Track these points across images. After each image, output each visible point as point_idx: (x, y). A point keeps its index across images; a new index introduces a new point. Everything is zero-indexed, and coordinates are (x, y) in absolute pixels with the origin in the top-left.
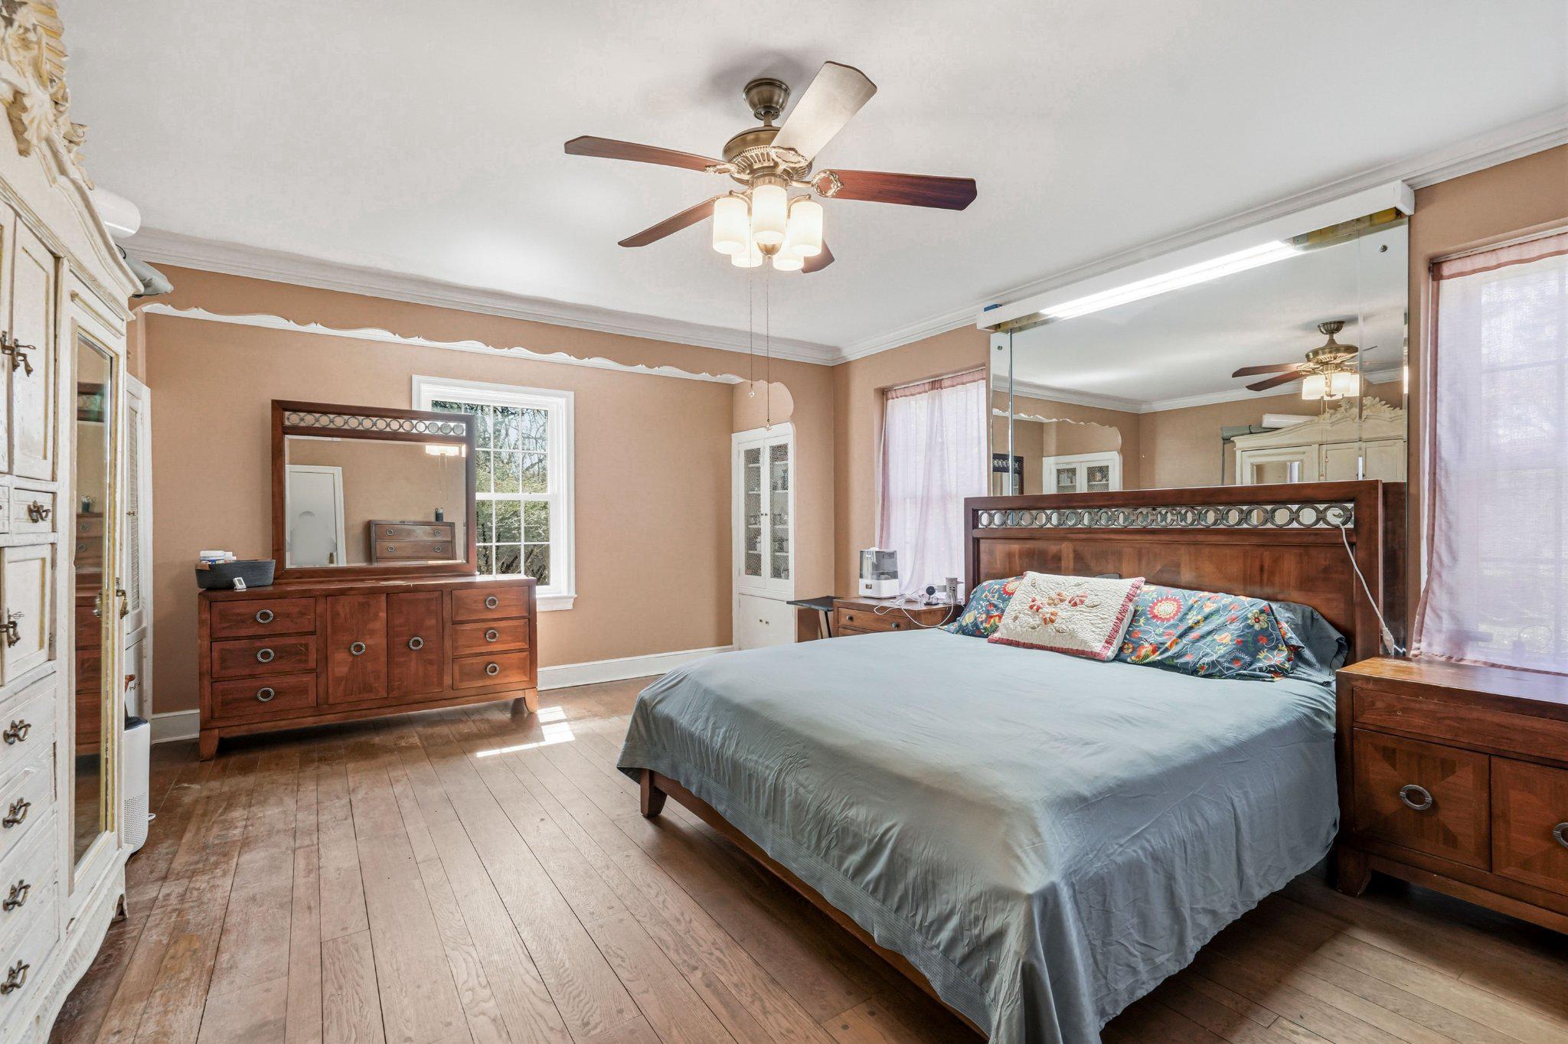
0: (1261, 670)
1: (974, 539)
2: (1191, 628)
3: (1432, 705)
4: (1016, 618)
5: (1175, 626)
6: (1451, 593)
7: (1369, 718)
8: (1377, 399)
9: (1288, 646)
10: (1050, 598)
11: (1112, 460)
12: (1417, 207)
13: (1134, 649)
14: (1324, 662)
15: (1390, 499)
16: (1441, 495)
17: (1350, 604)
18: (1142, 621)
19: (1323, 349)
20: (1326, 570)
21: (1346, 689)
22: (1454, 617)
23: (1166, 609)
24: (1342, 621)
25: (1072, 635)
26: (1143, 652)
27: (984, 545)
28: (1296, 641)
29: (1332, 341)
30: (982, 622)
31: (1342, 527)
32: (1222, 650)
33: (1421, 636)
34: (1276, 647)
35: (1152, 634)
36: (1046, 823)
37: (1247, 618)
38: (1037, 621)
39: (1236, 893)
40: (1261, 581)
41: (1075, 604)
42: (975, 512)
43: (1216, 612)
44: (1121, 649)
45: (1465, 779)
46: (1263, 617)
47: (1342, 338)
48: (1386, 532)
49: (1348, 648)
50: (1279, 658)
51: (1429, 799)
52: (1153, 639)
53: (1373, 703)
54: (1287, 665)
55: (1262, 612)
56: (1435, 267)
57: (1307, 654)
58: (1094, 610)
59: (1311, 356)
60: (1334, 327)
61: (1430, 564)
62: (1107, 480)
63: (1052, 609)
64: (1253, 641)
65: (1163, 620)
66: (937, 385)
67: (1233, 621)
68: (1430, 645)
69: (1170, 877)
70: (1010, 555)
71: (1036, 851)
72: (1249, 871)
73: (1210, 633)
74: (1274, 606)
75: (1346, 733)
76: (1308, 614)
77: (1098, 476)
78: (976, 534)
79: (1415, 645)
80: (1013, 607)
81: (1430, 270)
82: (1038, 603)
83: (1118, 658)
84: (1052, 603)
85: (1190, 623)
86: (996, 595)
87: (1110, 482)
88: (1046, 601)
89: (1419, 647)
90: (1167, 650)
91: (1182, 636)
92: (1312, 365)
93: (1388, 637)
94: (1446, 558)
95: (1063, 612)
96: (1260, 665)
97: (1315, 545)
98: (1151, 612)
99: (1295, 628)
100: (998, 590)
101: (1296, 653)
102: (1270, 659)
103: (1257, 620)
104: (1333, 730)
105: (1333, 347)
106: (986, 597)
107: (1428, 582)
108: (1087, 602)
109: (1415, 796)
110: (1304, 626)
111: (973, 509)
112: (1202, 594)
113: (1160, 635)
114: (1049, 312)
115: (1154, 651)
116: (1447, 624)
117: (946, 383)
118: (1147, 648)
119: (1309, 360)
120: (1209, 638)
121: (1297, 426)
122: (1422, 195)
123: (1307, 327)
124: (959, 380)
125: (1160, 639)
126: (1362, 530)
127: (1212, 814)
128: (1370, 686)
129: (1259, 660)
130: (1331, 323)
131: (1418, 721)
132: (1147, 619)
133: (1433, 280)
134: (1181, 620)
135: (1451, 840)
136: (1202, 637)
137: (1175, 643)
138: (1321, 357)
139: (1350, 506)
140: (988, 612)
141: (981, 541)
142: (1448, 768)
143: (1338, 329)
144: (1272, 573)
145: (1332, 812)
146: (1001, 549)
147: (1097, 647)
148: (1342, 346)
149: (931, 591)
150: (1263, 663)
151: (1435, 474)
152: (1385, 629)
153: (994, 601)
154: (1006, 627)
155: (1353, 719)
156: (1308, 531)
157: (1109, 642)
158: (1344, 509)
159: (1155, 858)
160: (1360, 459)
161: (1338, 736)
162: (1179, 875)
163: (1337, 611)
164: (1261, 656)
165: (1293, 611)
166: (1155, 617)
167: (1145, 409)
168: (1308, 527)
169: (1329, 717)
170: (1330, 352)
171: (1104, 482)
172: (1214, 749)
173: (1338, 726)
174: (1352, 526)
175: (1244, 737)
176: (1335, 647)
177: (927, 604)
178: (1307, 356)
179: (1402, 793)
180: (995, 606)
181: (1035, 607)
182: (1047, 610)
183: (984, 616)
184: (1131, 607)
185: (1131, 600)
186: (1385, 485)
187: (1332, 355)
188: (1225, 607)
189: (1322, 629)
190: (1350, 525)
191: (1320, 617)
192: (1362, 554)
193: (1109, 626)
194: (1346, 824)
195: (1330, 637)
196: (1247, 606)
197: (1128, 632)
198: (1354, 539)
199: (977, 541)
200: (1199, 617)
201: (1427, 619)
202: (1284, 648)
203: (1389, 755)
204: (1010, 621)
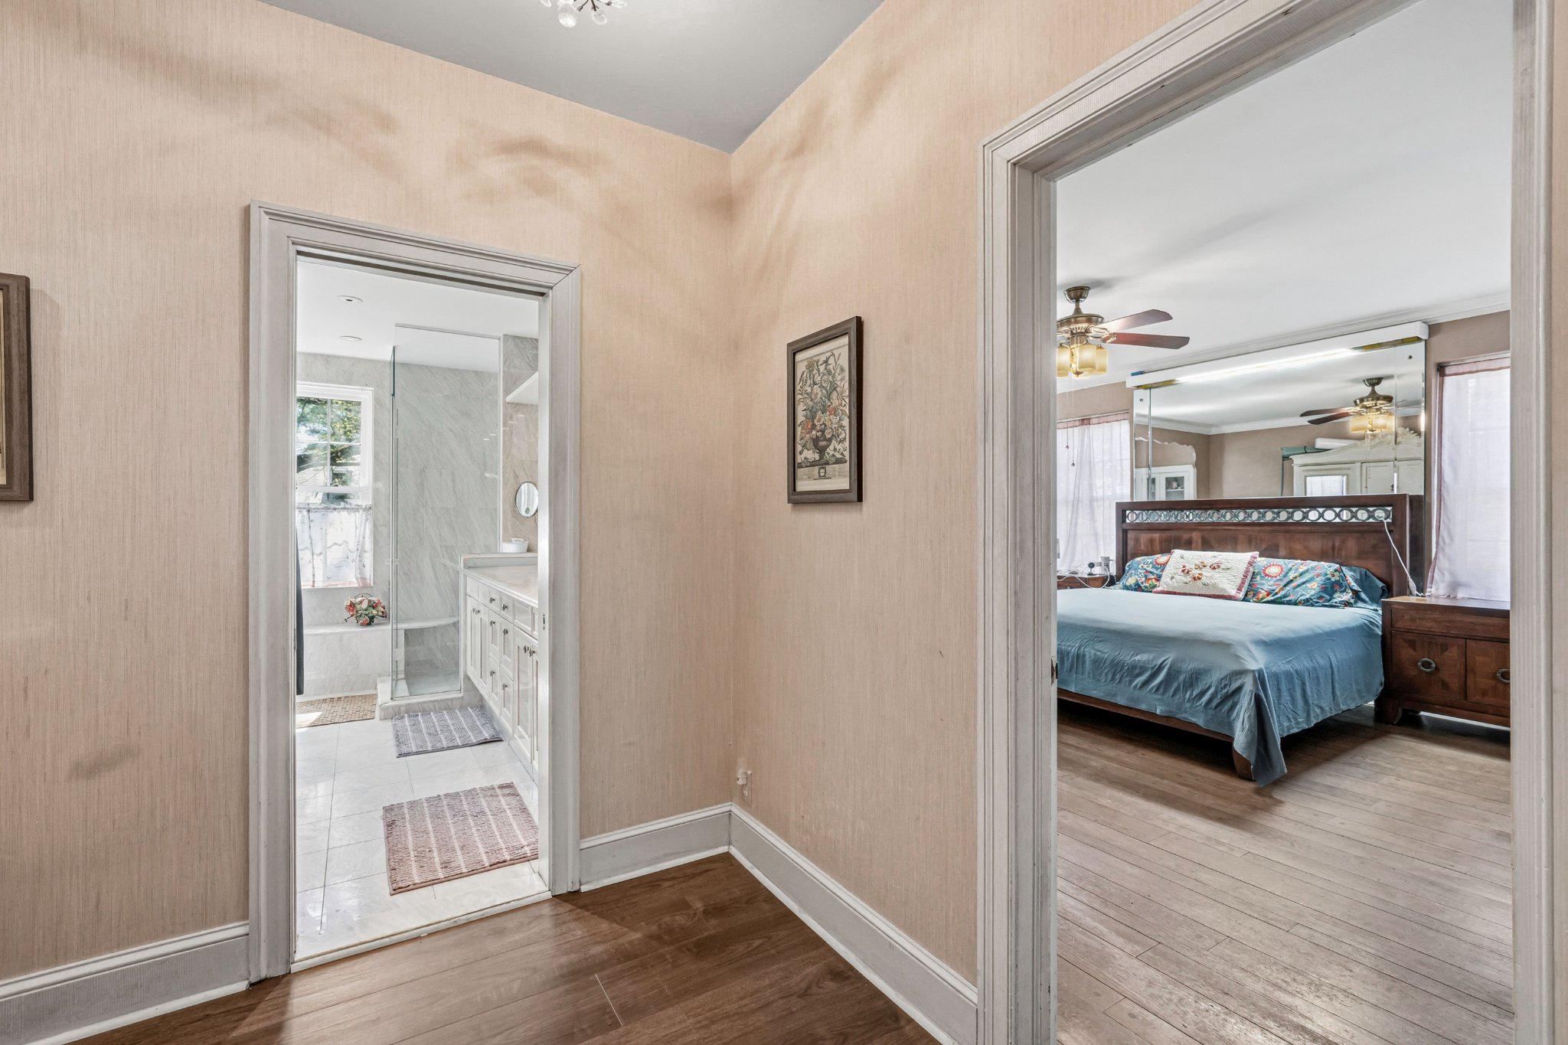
0: (1336, 603)
1: (1123, 530)
2: (1291, 581)
3: (1436, 615)
4: (1172, 578)
5: (1281, 580)
6: (1450, 560)
7: (1400, 624)
8: (1408, 429)
9: (1352, 590)
10: (1196, 565)
11: (1188, 473)
12: (1430, 335)
13: (1254, 595)
14: (1373, 600)
15: (1415, 504)
16: (1444, 503)
17: (1389, 565)
18: (1258, 578)
19: (1367, 397)
20: (1374, 547)
21: (1388, 610)
22: (1451, 574)
23: (1274, 571)
24: (1384, 576)
25: (1215, 586)
26: (1261, 596)
27: (1130, 535)
28: (1356, 587)
29: (1373, 392)
30: (1142, 583)
31: (1385, 521)
32: (1313, 592)
33: (1432, 584)
34: (1345, 591)
35: (1265, 586)
36: (1253, 648)
37: (1327, 575)
38: (1188, 579)
39: (1332, 703)
40: (1333, 555)
41: (1214, 568)
42: (1124, 511)
43: (1307, 571)
44: (1246, 595)
45: (1453, 653)
46: (1337, 574)
47: (1380, 389)
48: (1411, 526)
49: (1388, 591)
50: (1347, 596)
51: (1434, 665)
52: (1266, 587)
53: (1403, 616)
54: (1352, 601)
55: (1336, 571)
56: (1441, 369)
57: (1363, 595)
58: (1228, 571)
59: (1358, 402)
60: (1375, 382)
61: (1437, 543)
62: (1182, 488)
63: (1199, 571)
64: (1330, 588)
65: (1272, 577)
66: (1086, 422)
67: (1318, 575)
68: (1437, 589)
69: (1304, 684)
70: (1152, 541)
71: (1251, 657)
72: (1338, 693)
73: (1304, 583)
74: (1343, 568)
75: (1388, 636)
76: (1363, 573)
77: (1175, 484)
78: (1124, 526)
79: (1428, 590)
80: (1169, 570)
81: (1438, 370)
82: (1188, 568)
83: (1244, 600)
84: (1198, 567)
85: (1291, 578)
86: (1151, 566)
87: (1186, 490)
88: (1193, 567)
89: (1431, 590)
90: (1276, 594)
91: (1285, 586)
92: (1358, 408)
93: (1412, 584)
94: (1447, 540)
95: (1207, 573)
96: (1336, 600)
97: (1369, 532)
98: (1264, 573)
99: (1356, 581)
100: (1151, 563)
101: (1356, 594)
102: (1341, 598)
103: (1333, 576)
104: (1380, 633)
105: (1374, 396)
106: (1142, 567)
107: (1436, 554)
108: (1222, 566)
109: (1427, 665)
110: (1361, 579)
111: (1122, 509)
112: (1296, 561)
113: (1271, 586)
114: (1181, 379)
115: (1268, 595)
116: (1447, 577)
117: (1094, 421)
118: (1263, 594)
119: (1356, 404)
120: (1304, 586)
121: (1343, 448)
122: (1434, 329)
123: (1356, 381)
124: (1105, 419)
125: (1274, 588)
126: (1397, 524)
127: (1322, 662)
128: (1401, 607)
129: (1334, 598)
130: (1373, 379)
131: (1429, 624)
132: (1262, 577)
133: (1440, 376)
134: (1285, 576)
135: (1445, 685)
136: (1299, 585)
137: (1282, 589)
138: (1365, 403)
139: (1389, 508)
140: (1146, 577)
141: (1129, 532)
142: (1444, 648)
143: (1378, 383)
144: (1340, 549)
145: (1380, 677)
146: (1144, 537)
147: (1233, 592)
148: (1381, 396)
149: (1092, 565)
150: (1338, 600)
151: (1441, 490)
152: (1411, 580)
153: (1150, 569)
154: (1165, 583)
155: (1392, 626)
156: (1363, 524)
157: (1239, 589)
158: (1386, 511)
159: (1297, 671)
160: (1395, 474)
161: (1383, 637)
162: (1307, 684)
163: (1381, 570)
164: (1336, 595)
165: (1354, 571)
166: (1266, 575)
167: (1214, 431)
168: (1364, 521)
169: (1377, 626)
170: (1373, 400)
171: (1179, 489)
172: (1321, 631)
173: (1383, 631)
174: (1390, 521)
175: (1333, 628)
176: (1380, 592)
177: (1089, 574)
178: (1355, 402)
179: (1420, 664)
180: (1151, 573)
181: (1186, 571)
182: (1196, 573)
183: (1144, 579)
184: (1251, 569)
185: (1251, 565)
186: (1410, 496)
187: (1374, 402)
188: (1313, 568)
189: (1372, 582)
190: (1389, 520)
191: (1371, 575)
192: (1397, 537)
193: (1239, 581)
194: (1387, 685)
195: (1377, 586)
196: (1328, 567)
197: (1250, 585)
198: (1392, 528)
199: (1125, 532)
200: (1297, 574)
201: (1435, 575)
202: (1350, 591)
203: (1412, 644)
204: (1168, 579)
